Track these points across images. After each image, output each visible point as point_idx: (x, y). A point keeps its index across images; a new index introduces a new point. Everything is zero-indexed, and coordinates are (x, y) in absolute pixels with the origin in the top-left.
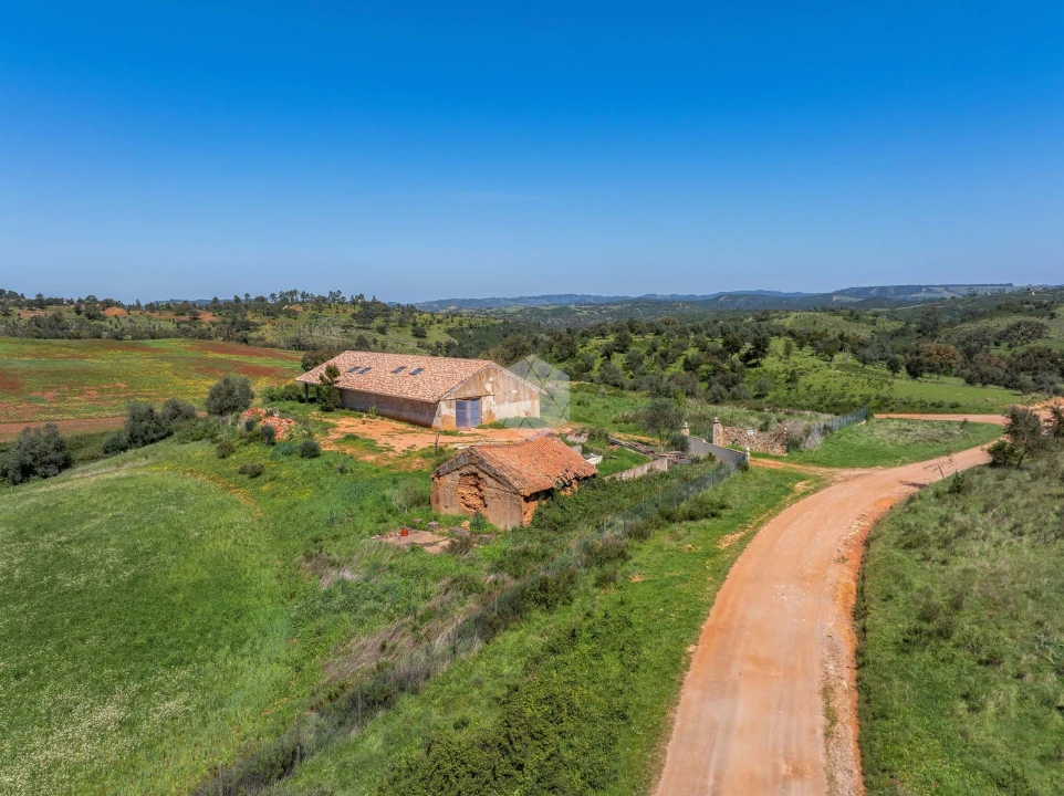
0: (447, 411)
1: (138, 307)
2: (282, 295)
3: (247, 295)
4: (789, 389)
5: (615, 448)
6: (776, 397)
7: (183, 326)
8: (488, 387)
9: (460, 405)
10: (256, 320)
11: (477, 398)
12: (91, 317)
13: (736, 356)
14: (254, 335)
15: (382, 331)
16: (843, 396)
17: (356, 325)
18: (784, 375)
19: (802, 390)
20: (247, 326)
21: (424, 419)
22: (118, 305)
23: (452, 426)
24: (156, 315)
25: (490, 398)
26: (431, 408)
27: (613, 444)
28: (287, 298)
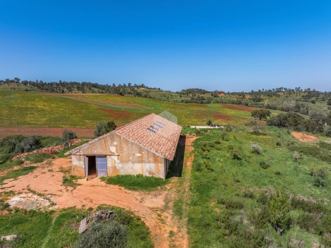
0: (77, 163)
1: (228, 93)
2: (277, 89)
3: (263, 89)
7: (239, 99)
8: (113, 149)
10: (263, 98)
11: (105, 156)
12: (215, 97)
15: (313, 102)
20: (260, 100)
22: (223, 93)
23: (82, 173)
24: (233, 96)
25: (115, 158)
28: (279, 90)
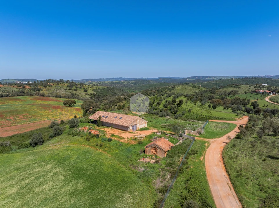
0: (131, 128)
1: (6, 84)
2: (47, 80)
4: (189, 113)
5: (167, 136)
6: (187, 115)
7: (21, 90)
8: (138, 122)
9: (133, 126)
10: (41, 88)
11: (136, 125)
13: (175, 104)
14: (41, 92)
15: (76, 90)
16: (201, 116)
17: (68, 89)
18: (187, 109)
19: (192, 113)
20: (39, 90)
21: (125, 129)
23: (132, 131)
24: (12, 86)
25: (138, 124)
26: (128, 127)
27: (167, 135)
